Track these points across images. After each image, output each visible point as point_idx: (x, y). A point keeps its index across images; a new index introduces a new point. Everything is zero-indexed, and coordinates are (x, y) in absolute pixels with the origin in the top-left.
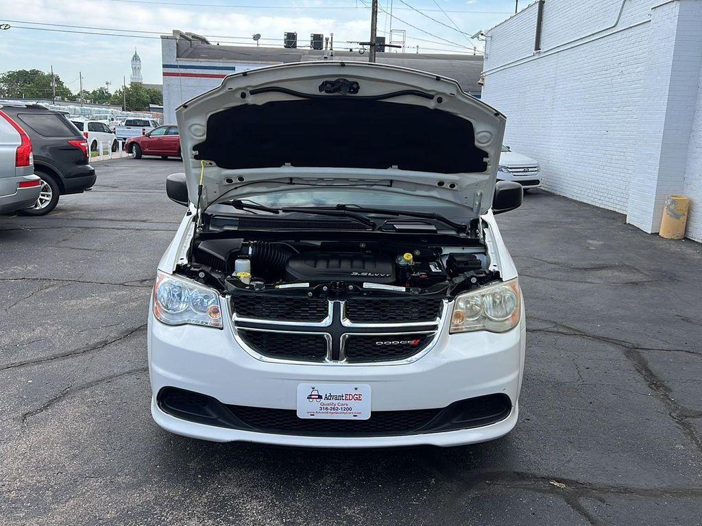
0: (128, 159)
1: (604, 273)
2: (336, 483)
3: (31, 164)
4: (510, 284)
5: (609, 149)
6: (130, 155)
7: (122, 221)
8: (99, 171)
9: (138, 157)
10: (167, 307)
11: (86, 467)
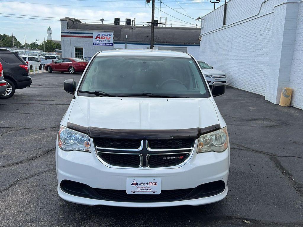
0: (46, 73)
1: (257, 122)
2: (145, 223)
3: (2, 75)
4: (224, 130)
5: (256, 67)
6: (47, 71)
7: (44, 100)
8: (33, 78)
9: (51, 72)
10: (65, 142)
11: (27, 218)
